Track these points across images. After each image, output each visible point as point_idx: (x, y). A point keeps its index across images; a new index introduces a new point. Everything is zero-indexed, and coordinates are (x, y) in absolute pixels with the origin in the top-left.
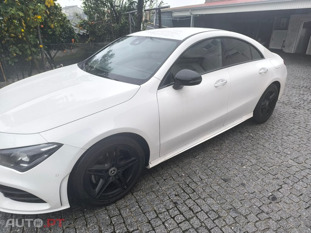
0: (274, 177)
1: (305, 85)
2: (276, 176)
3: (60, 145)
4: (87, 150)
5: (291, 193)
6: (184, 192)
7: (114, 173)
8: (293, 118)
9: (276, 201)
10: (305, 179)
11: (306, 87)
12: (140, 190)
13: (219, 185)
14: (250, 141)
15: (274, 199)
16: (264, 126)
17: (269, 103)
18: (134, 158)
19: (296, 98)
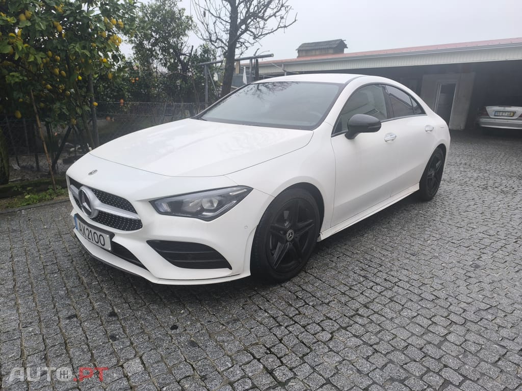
0: (468, 248)
1: (463, 162)
2: (470, 247)
3: (250, 190)
4: (275, 198)
5: (493, 261)
6: (369, 266)
7: (291, 237)
8: (464, 194)
9: (480, 268)
10: (503, 249)
11: (466, 164)
12: (313, 268)
13: (408, 258)
14: (423, 218)
15: (477, 267)
16: (433, 204)
17: (435, 173)
18: (311, 221)
19: (458, 175)
